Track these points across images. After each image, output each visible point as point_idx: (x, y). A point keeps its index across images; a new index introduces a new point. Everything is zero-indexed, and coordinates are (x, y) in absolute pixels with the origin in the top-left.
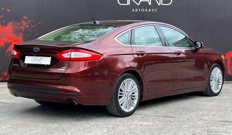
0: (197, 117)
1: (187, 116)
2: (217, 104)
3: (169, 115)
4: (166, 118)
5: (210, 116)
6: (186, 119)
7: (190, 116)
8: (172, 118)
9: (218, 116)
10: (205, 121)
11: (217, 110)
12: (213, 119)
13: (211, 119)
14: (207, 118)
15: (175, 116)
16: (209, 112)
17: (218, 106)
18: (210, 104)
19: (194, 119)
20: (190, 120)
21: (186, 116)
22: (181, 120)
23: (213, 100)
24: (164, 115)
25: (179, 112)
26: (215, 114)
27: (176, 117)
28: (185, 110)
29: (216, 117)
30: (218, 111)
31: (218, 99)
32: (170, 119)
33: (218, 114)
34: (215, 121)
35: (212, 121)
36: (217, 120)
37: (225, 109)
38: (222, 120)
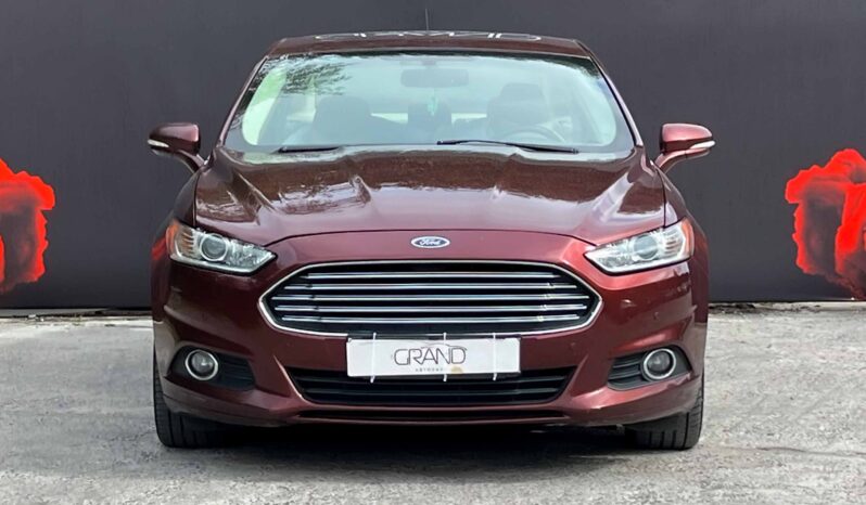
2: (746, 387)
5: (717, 432)
9: (747, 432)
11: (746, 411)
12: (727, 441)
13: (720, 441)
17: (751, 394)
18: (719, 387)
23: (732, 374)
26: (738, 425)
29: (742, 433)
30: (749, 414)
31: (753, 370)
33: (748, 425)
34: (737, 449)
35: (723, 448)
36: (744, 447)
37: (781, 406)
38: (763, 446)
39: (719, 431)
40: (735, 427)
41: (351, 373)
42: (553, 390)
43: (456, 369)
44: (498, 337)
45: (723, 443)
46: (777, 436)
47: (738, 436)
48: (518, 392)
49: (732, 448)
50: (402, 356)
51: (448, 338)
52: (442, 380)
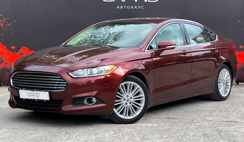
0: (200, 118)
1: (190, 117)
2: (215, 105)
3: (170, 116)
4: (169, 119)
6: (190, 120)
7: (193, 117)
8: (174, 119)
9: (221, 117)
10: (210, 122)
11: (218, 111)
14: (211, 119)
15: (177, 118)
16: (211, 113)
17: (218, 107)
18: (208, 105)
19: (198, 120)
20: (194, 121)
21: (188, 117)
22: (185, 121)
24: (165, 116)
25: (180, 113)
26: (218, 115)
27: (179, 119)
28: (185, 112)
29: (220, 117)
30: (220, 112)
32: (174, 120)
33: (221, 115)
34: (221, 121)
35: (217, 121)
36: (222, 121)
37: (226, 110)
38: (227, 121)
39: (214, 116)
40: (217, 116)
41: (21, 97)
42: (58, 105)
43: (38, 98)
44: (44, 91)
45: (216, 120)
46: (229, 118)
47: (219, 118)
48: (51, 105)
49: (219, 121)
50: (29, 94)
51: (36, 91)
52: (35, 100)
